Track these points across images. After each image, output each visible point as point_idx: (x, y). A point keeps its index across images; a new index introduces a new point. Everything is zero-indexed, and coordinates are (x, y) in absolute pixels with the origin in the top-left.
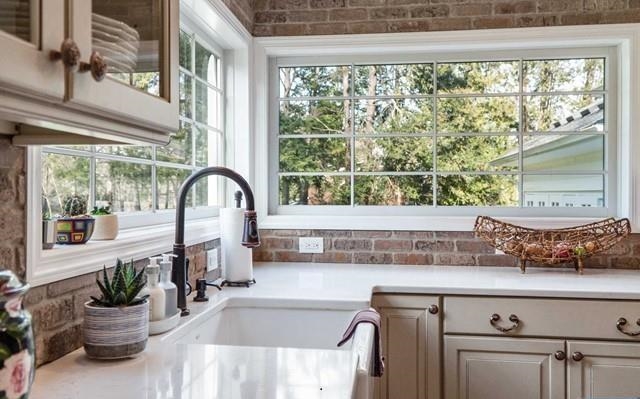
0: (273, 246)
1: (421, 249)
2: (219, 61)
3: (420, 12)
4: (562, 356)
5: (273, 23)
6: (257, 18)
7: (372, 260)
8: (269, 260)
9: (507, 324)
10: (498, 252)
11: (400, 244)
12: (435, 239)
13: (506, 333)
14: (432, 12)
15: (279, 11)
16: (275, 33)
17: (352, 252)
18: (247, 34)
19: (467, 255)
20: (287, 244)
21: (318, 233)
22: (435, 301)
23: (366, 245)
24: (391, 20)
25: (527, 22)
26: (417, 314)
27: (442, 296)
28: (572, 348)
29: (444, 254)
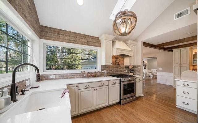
0: (45, 77)
1: (73, 76)
2: (31, 42)
3: (73, 41)
4: (95, 90)
5: (44, 37)
6: (41, 35)
7: (65, 78)
8: (44, 80)
9: (87, 87)
10: (84, 76)
11: (70, 76)
12: (75, 74)
13: (88, 88)
14: (75, 41)
15: (46, 35)
16: (45, 39)
17: (61, 77)
18: (39, 38)
19: (80, 76)
20: (47, 77)
21: (54, 75)
22: (77, 85)
23: (64, 76)
24: (68, 41)
25: (88, 45)
26: (74, 87)
27: (78, 84)
28: (96, 88)
29: (77, 77)
